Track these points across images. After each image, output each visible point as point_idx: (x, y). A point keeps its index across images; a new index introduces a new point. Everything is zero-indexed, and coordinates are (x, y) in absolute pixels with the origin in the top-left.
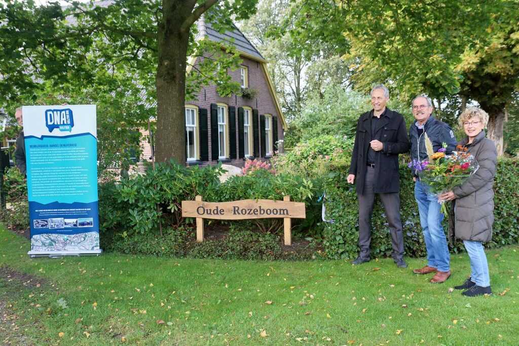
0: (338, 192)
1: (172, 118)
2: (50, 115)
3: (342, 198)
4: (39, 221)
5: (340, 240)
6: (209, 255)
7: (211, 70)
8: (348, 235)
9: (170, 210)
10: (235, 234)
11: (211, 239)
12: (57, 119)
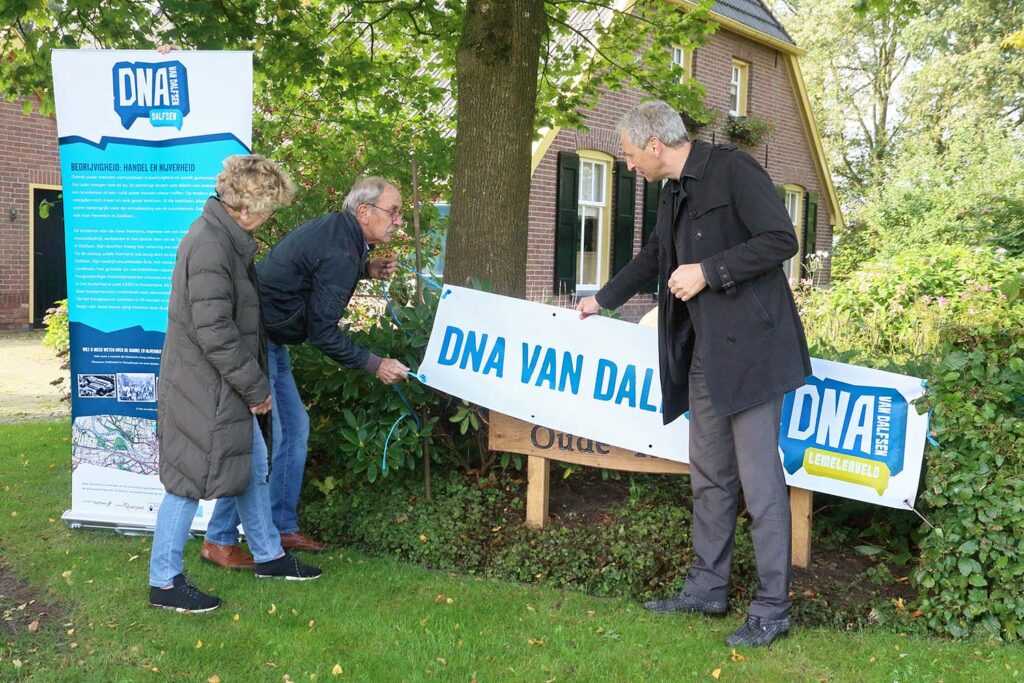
0: (977, 418)
1: (494, 165)
2: (127, 77)
3: (986, 439)
4: (92, 378)
5: (972, 573)
6: (550, 574)
7: (630, 48)
8: (1001, 563)
9: (458, 425)
10: (641, 513)
11: (567, 521)
12: (144, 92)
